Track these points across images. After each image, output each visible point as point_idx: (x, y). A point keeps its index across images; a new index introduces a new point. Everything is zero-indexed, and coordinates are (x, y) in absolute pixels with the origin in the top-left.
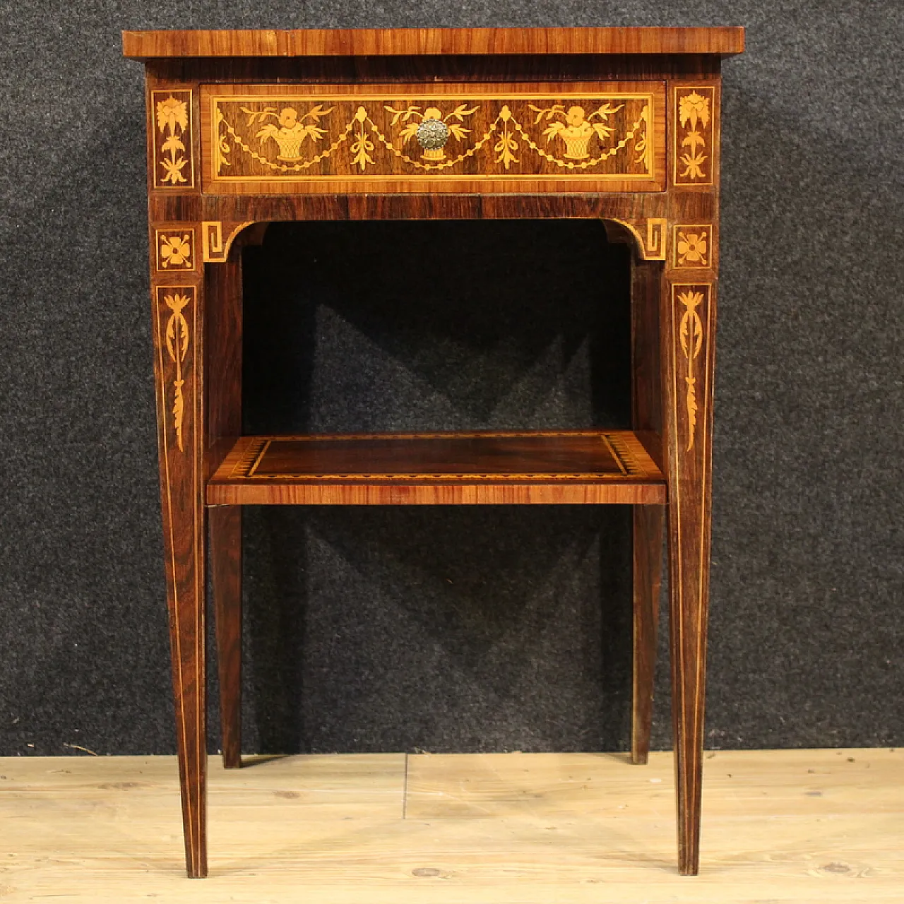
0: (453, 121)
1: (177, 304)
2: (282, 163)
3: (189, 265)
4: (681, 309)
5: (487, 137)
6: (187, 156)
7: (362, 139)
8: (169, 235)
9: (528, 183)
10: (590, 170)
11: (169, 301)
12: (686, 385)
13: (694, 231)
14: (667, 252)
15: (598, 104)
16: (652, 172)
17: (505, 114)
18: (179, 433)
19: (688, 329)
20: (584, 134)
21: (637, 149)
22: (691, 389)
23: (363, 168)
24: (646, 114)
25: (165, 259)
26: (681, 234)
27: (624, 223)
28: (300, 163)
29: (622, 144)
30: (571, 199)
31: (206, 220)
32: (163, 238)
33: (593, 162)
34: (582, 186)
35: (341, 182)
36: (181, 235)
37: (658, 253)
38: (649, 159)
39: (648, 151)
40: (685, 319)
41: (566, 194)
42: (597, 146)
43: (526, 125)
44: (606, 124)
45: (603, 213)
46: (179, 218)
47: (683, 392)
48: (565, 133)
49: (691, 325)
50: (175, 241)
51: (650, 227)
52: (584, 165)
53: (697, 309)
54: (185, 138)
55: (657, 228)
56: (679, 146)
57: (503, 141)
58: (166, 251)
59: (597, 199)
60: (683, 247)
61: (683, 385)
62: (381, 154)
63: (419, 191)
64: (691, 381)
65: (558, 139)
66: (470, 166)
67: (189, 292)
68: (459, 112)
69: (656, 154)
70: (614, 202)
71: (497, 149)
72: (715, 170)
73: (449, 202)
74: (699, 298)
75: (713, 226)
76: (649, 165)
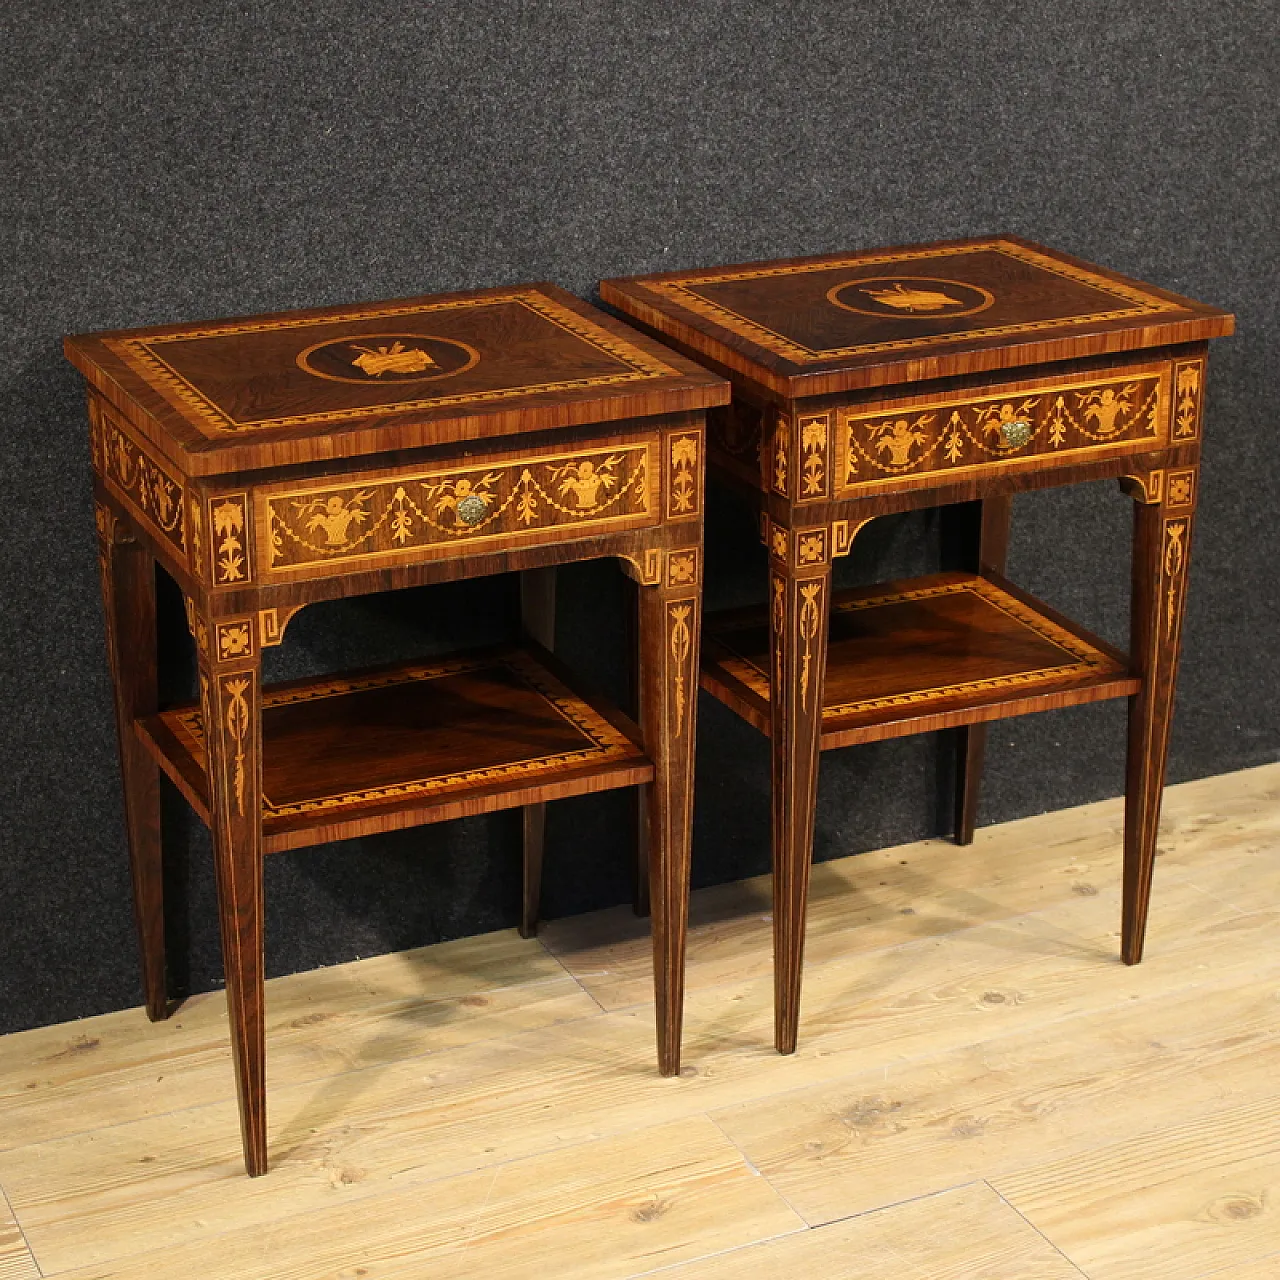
0: (481, 489)
1: (237, 688)
2: (330, 547)
3: (247, 651)
4: (673, 621)
5: (510, 499)
6: (243, 553)
7: (401, 515)
8: (228, 628)
9: (546, 534)
10: (598, 516)
11: (230, 687)
12: (675, 685)
13: (682, 555)
14: (663, 575)
15: (605, 457)
16: (650, 509)
17: (526, 476)
18: (240, 801)
19: (678, 638)
20: (593, 485)
21: (637, 491)
22: (680, 687)
23: (403, 541)
24: (645, 460)
25: (225, 650)
26: (673, 559)
27: (626, 557)
28: (346, 545)
29: (624, 489)
30: (583, 543)
31: (263, 609)
32: (223, 631)
33: (601, 508)
34: (591, 530)
35: (383, 557)
36: (239, 626)
37: (654, 578)
38: (646, 499)
39: (646, 492)
40: (675, 630)
41: (579, 539)
42: (604, 493)
43: (544, 484)
44: (612, 474)
45: (609, 551)
46: (237, 611)
47: (673, 690)
48: (576, 486)
49: (680, 634)
50: (234, 633)
51: (647, 558)
52: (593, 512)
53: (685, 620)
54: (241, 538)
55: (653, 557)
56: (672, 485)
57: (525, 501)
58: (226, 643)
59: (604, 540)
60: (674, 570)
61: (673, 685)
62: (418, 527)
63: (453, 555)
64: (679, 680)
65: (571, 492)
66: (497, 526)
67: (248, 676)
69: (652, 494)
70: (618, 540)
71: (519, 508)
72: (701, 502)
73: (478, 561)
74: (687, 610)
75: (698, 548)
76: (646, 505)
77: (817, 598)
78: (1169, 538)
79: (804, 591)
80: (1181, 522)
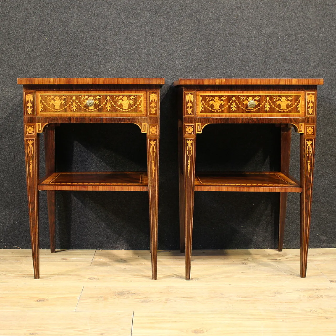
0: (96, 100)
1: (30, 142)
2: (55, 109)
3: (33, 133)
4: (151, 145)
5: (104, 103)
6: (33, 108)
7: (74, 104)
9: (114, 115)
10: (128, 112)
11: (29, 142)
12: (152, 163)
13: (153, 126)
14: (147, 131)
15: (130, 96)
16: (143, 112)
17: (108, 98)
18: (31, 173)
20: (127, 103)
21: (140, 107)
22: (153, 164)
23: (74, 110)
24: (142, 98)
25: (27, 132)
26: (150, 127)
27: (137, 124)
28: (60, 109)
29: (136, 105)
30: (124, 118)
31: (37, 123)
32: (27, 127)
33: (129, 110)
34: (126, 115)
35: (69, 114)
36: (31, 126)
37: (145, 131)
38: (142, 109)
39: (142, 107)
40: (151, 147)
41: (123, 117)
42: (130, 106)
43: (113, 101)
44: (132, 101)
46: (31, 122)
47: (151, 164)
48: (122, 103)
49: (153, 149)
50: (30, 128)
51: (143, 125)
52: (127, 110)
53: (154, 145)
54: (32, 103)
55: (145, 125)
56: (150, 106)
57: (108, 105)
58: (28, 130)
59: (130, 118)
60: (151, 130)
61: (151, 163)
62: (79, 107)
63: (88, 116)
64: (153, 162)
65: (121, 104)
66: (100, 110)
67: (33, 140)
68: (97, 98)
69: (144, 108)
70: (134, 119)
71: (106, 106)
72: (159, 112)
73: (95, 119)
74: (155, 142)
75: (158, 125)
76: (143, 110)
77: (192, 144)
78: (307, 145)
79: (188, 142)
80: (311, 140)
